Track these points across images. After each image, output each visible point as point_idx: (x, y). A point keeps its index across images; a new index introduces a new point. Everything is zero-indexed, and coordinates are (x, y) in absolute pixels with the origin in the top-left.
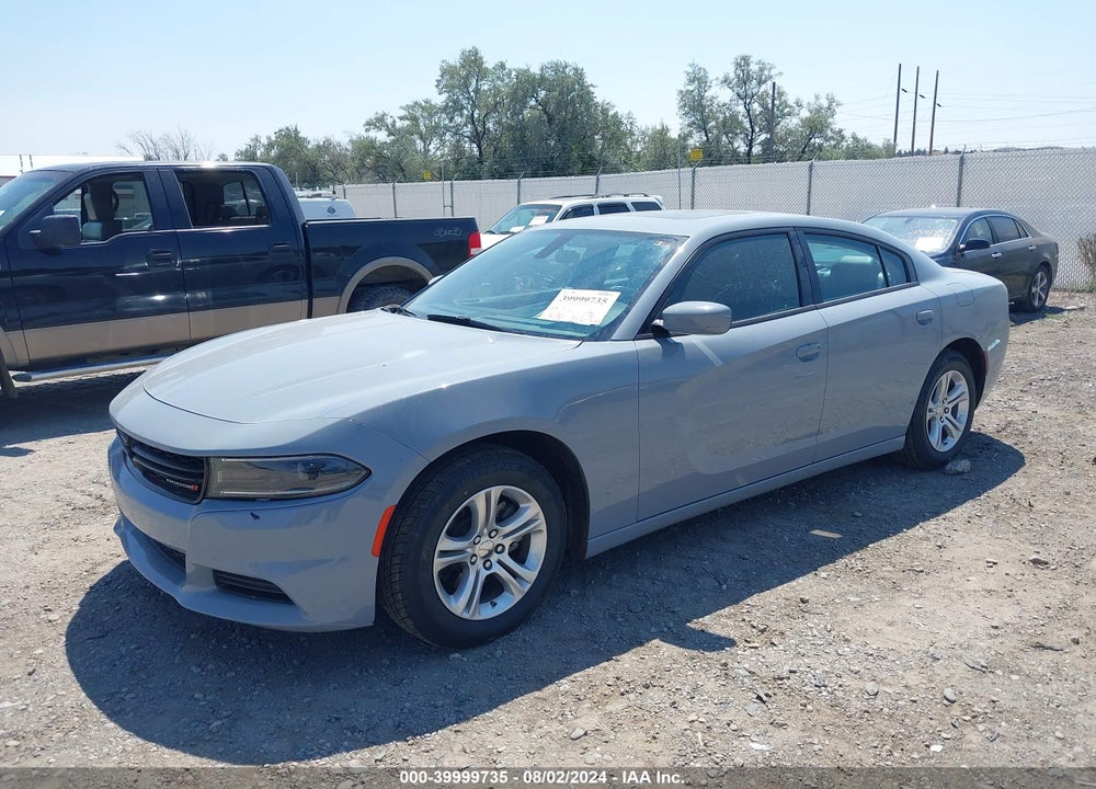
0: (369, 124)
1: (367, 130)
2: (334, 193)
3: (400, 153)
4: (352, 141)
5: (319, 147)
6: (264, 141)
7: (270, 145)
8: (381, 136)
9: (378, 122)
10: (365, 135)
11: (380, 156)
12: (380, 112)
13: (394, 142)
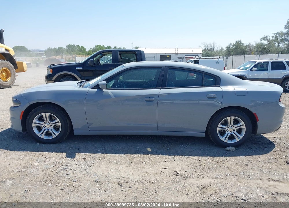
0: (262, 39)
1: (261, 41)
2: (219, 57)
3: (269, 47)
4: (256, 44)
5: (246, 46)
6: (232, 44)
7: (233, 46)
8: (265, 42)
9: (265, 38)
10: (260, 42)
11: (264, 48)
12: (266, 36)
13: (269, 44)
